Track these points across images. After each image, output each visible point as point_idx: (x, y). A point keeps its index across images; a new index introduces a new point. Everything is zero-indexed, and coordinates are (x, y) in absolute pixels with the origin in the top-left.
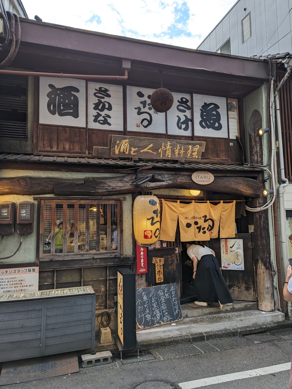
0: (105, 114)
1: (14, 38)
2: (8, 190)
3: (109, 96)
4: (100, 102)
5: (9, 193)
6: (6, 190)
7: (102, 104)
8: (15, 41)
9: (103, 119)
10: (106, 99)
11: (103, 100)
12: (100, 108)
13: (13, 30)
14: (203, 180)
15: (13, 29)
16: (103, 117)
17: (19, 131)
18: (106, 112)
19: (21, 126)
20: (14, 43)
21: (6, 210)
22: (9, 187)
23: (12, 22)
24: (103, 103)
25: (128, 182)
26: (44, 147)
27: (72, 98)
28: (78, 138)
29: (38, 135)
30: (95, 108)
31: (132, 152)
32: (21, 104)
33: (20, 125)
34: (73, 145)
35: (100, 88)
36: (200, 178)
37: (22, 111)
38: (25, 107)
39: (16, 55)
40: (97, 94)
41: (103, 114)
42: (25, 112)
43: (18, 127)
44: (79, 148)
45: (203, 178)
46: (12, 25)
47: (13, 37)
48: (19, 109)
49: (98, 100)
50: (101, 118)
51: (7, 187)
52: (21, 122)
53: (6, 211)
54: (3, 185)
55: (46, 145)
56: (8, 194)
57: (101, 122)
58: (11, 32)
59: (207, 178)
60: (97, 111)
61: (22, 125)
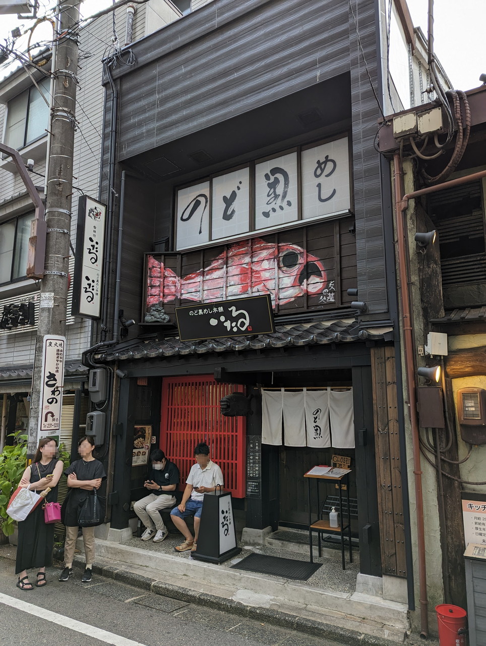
1: (461, 128)
2: (470, 368)
5: (472, 373)
6: (467, 370)
8: (461, 131)
13: (458, 116)
15: (458, 114)
17: (474, 269)
19: (477, 260)
20: (461, 134)
21: (472, 403)
22: (472, 364)
23: (455, 105)
32: (473, 225)
33: (475, 259)
37: (476, 236)
38: (481, 228)
39: (464, 151)
42: (482, 235)
43: (472, 263)
46: (456, 108)
47: (459, 126)
48: (472, 233)
51: (468, 364)
52: (477, 254)
53: (473, 405)
54: (462, 361)
56: (471, 376)
58: (456, 120)
61: (479, 259)
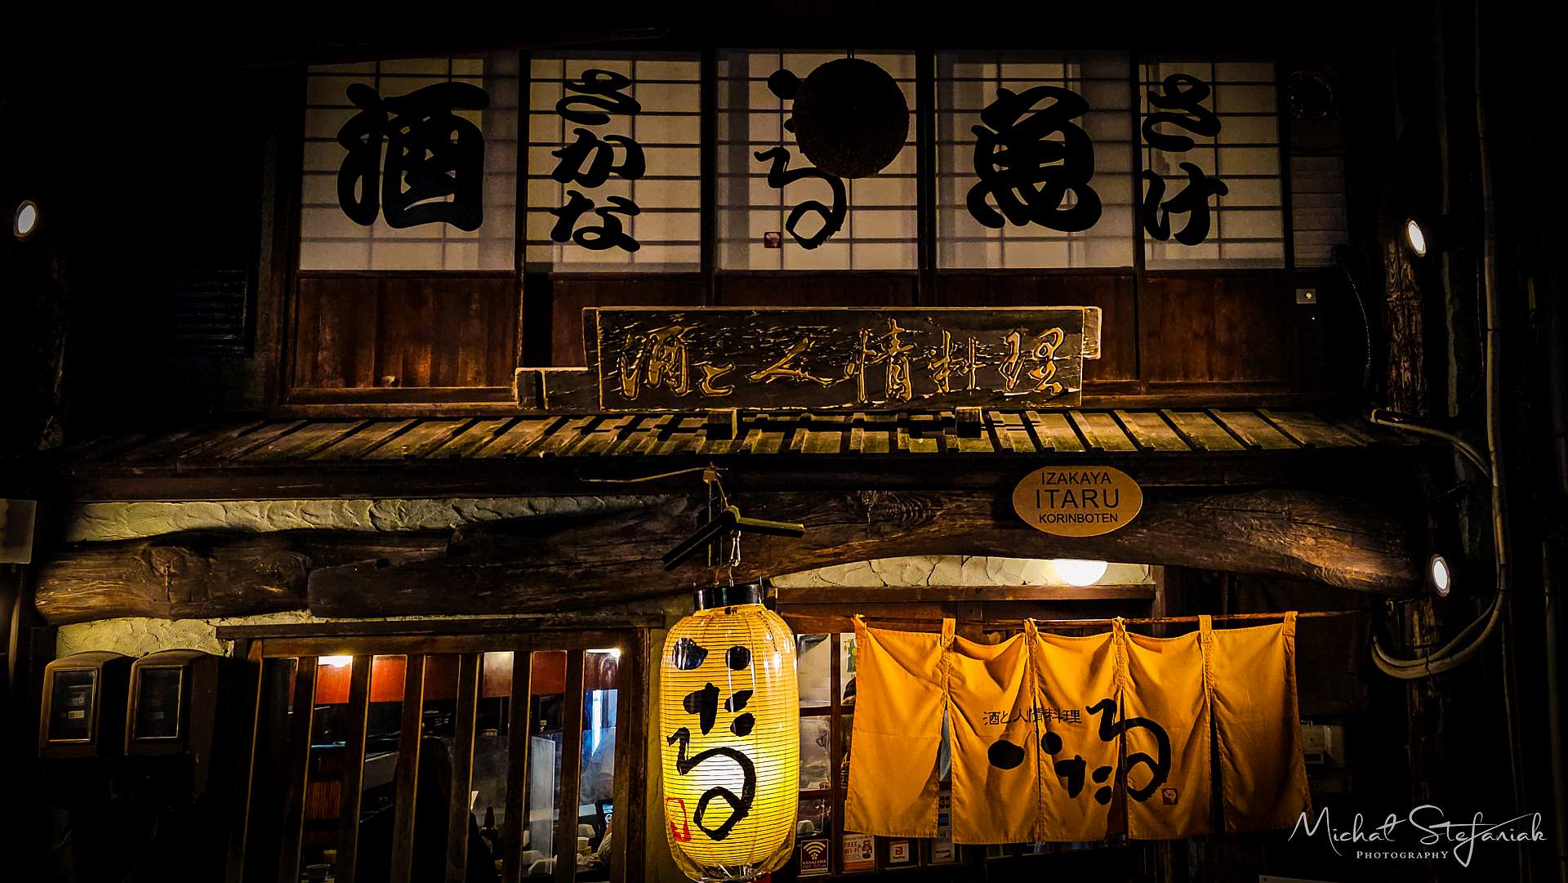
0: (611, 199)
2: (101, 598)
3: (630, 108)
4: (587, 140)
6: (96, 602)
7: (595, 151)
9: (599, 222)
10: (619, 125)
11: (600, 132)
12: (585, 168)
14: (1080, 510)
16: (602, 212)
18: (617, 187)
22: (107, 586)
24: (599, 144)
25: (663, 541)
26: (315, 381)
27: (455, 136)
28: (476, 323)
29: (292, 323)
30: (563, 174)
31: (705, 387)
33: (218, 285)
34: (453, 362)
35: (589, 75)
36: (1058, 503)
40: (571, 107)
41: (599, 196)
44: (478, 373)
45: (1079, 501)
49: (576, 131)
50: (588, 219)
51: (98, 586)
54: (81, 579)
55: (326, 367)
56: (110, 618)
57: (589, 236)
59: (1099, 500)
60: (573, 185)
61: (225, 285)
